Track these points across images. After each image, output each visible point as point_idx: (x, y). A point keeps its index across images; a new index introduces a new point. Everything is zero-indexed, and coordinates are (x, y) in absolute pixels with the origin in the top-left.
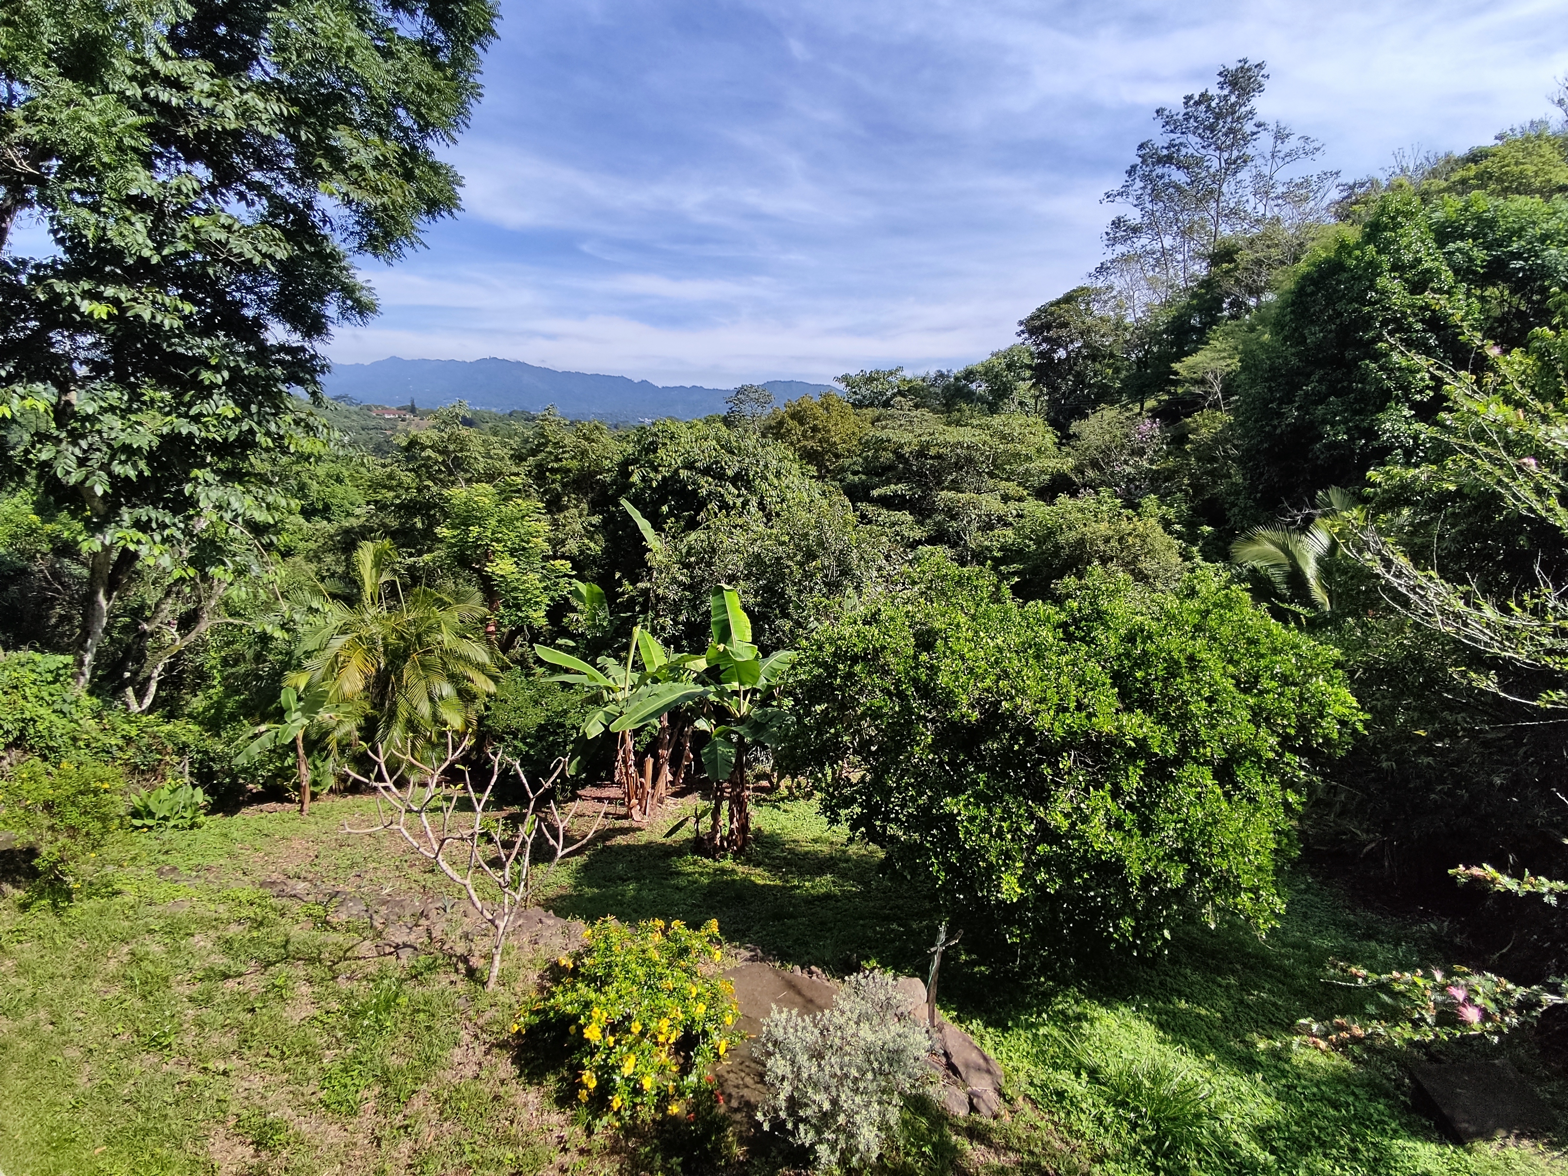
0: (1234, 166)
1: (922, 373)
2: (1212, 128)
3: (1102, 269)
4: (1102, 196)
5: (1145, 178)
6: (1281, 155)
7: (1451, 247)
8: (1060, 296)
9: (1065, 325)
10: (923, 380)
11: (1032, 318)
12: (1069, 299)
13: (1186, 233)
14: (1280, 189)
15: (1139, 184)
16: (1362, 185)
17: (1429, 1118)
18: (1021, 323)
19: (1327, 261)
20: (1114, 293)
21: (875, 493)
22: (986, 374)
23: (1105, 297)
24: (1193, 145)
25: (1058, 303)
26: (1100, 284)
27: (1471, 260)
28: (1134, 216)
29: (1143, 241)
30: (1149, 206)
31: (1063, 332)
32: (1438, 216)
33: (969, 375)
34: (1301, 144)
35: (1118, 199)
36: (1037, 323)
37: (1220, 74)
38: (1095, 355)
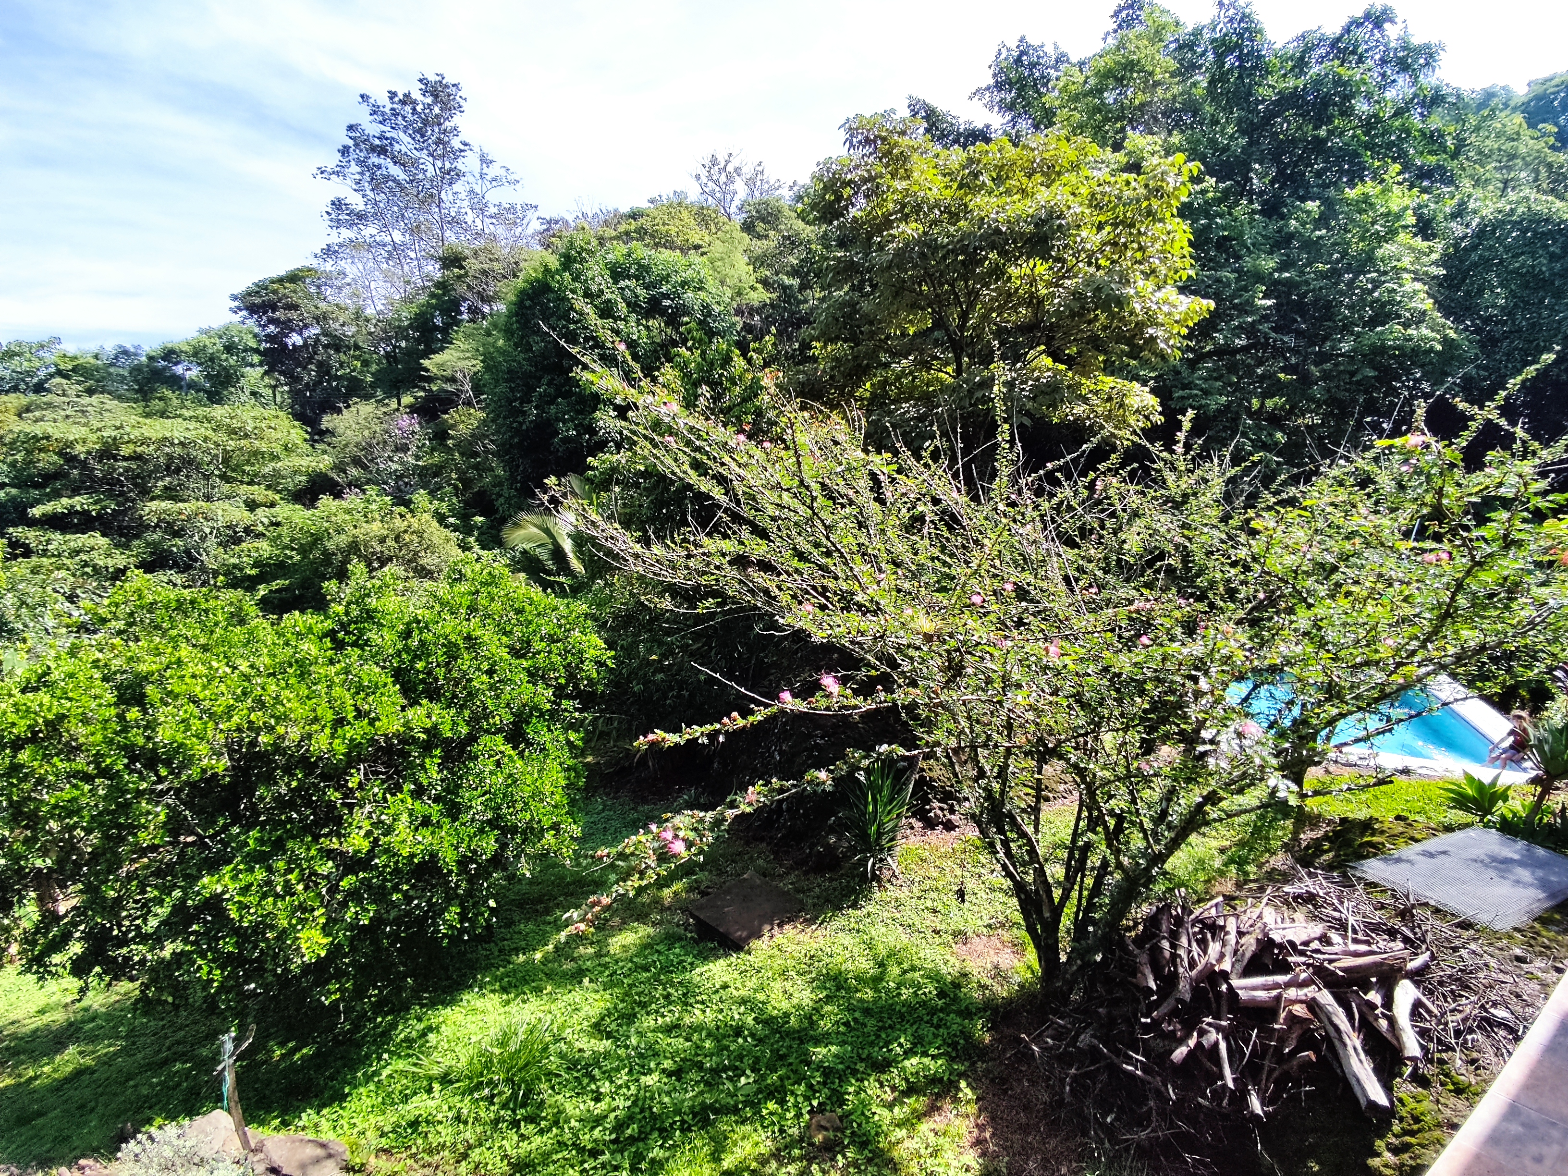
0: (451, 176)
1: (93, 347)
2: (421, 132)
3: (328, 252)
4: (315, 171)
5: (361, 163)
6: (489, 178)
7: (622, 284)
8: (282, 273)
9: (295, 307)
10: (96, 357)
11: (249, 294)
12: (294, 278)
13: (415, 230)
14: (493, 210)
15: (354, 168)
16: (557, 222)
17: (713, 941)
18: (234, 298)
19: (537, 280)
20: (348, 280)
21: (36, 512)
22: (195, 354)
23: (338, 283)
24: (405, 143)
25: (281, 280)
26: (329, 266)
27: (637, 297)
28: (357, 202)
29: (370, 231)
30: (371, 194)
31: (293, 315)
32: (610, 257)
33: (170, 355)
34: (503, 172)
35: (333, 177)
36: (257, 300)
37: (421, 81)
38: (337, 344)
